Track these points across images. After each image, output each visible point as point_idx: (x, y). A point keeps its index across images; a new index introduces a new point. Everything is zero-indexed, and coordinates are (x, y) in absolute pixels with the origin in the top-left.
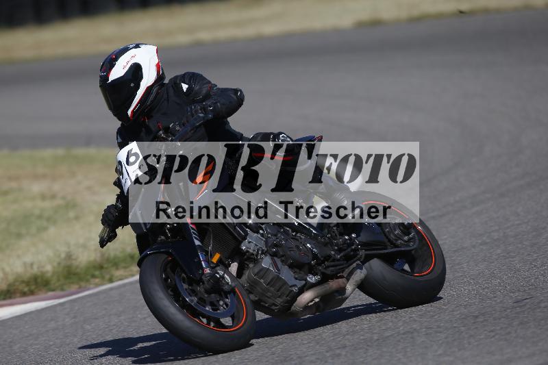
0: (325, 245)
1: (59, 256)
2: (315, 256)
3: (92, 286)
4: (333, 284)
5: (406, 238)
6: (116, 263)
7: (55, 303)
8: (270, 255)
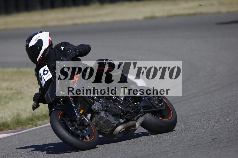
0: (127, 107)
1: (14, 115)
2: (123, 111)
3: (28, 128)
4: (131, 123)
5: (160, 105)
6: (38, 118)
7: (12, 135)
8: (104, 111)
